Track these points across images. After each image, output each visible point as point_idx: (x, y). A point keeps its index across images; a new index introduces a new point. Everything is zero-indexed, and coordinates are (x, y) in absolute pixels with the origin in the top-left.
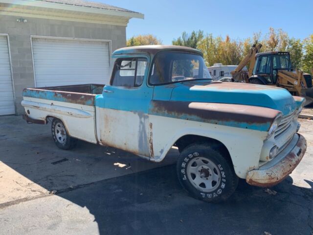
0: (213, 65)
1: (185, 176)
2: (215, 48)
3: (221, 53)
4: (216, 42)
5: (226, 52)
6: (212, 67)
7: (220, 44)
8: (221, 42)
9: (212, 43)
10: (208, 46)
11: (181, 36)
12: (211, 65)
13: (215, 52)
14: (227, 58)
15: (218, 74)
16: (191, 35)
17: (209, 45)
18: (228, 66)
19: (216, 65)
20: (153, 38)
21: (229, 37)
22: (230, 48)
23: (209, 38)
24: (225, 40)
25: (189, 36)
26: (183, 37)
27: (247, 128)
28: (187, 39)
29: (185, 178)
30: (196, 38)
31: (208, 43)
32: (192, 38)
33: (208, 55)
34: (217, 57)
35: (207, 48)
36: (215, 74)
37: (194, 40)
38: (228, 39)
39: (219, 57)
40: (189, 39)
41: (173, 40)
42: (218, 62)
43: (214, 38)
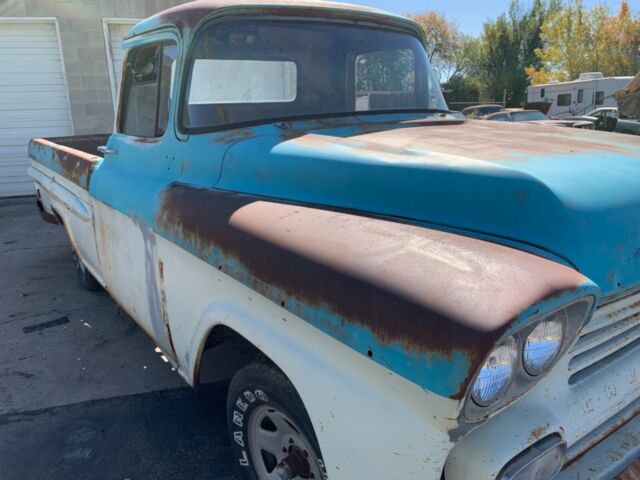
0: (578, 77)
1: (244, 453)
2: (587, 35)
3: (602, 47)
4: (591, 19)
5: (617, 43)
6: (576, 81)
7: (603, 25)
8: (604, 18)
9: (581, 23)
10: (569, 30)
11: (508, 11)
12: (575, 76)
13: (586, 45)
14: (619, 59)
15: (588, 98)
16: (531, 6)
17: (573, 28)
18: (616, 78)
19: (586, 77)
20: (437, 18)
21: (628, 5)
22: (628, 33)
23: (575, 9)
24: (615, 12)
25: (526, 10)
26: (510, 13)
27: (370, 354)
28: (519, 18)
29: (244, 461)
30: (541, 14)
31: (570, 23)
32: (533, 15)
33: (568, 51)
34: (590, 57)
35: (566, 35)
36: (580, 100)
37: (537, 18)
38: (625, 9)
39: (598, 58)
40: (525, 18)
41: (485, 21)
42: (595, 69)
43: (586, 11)
